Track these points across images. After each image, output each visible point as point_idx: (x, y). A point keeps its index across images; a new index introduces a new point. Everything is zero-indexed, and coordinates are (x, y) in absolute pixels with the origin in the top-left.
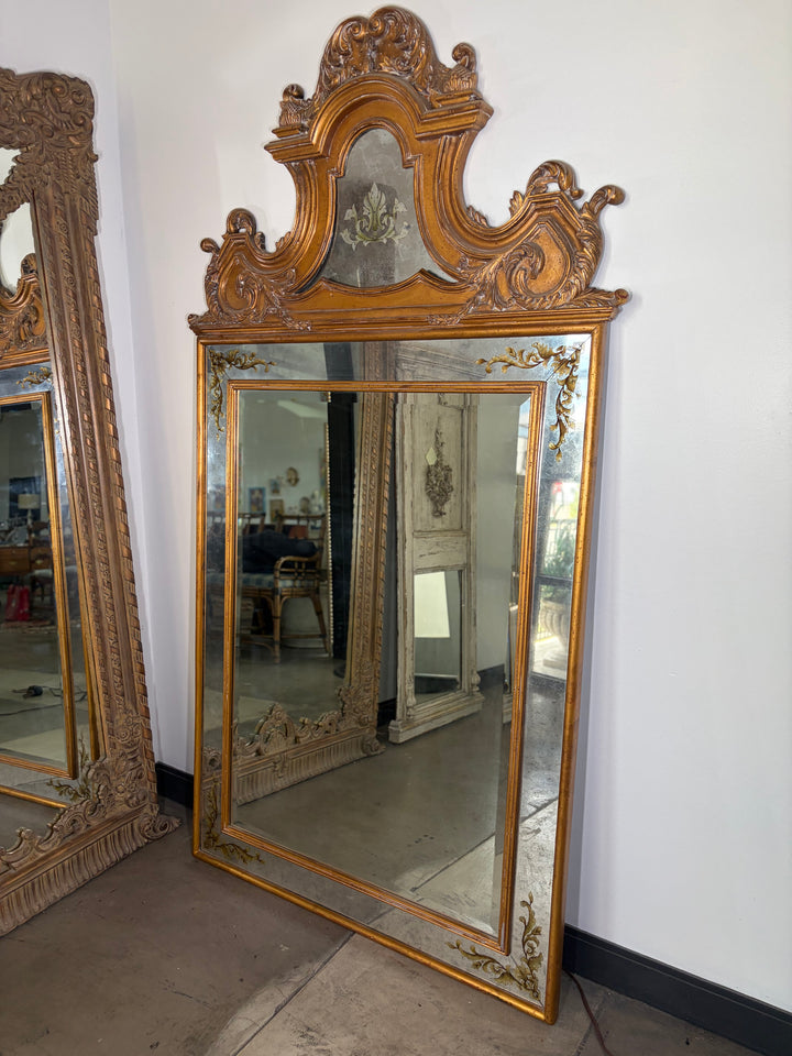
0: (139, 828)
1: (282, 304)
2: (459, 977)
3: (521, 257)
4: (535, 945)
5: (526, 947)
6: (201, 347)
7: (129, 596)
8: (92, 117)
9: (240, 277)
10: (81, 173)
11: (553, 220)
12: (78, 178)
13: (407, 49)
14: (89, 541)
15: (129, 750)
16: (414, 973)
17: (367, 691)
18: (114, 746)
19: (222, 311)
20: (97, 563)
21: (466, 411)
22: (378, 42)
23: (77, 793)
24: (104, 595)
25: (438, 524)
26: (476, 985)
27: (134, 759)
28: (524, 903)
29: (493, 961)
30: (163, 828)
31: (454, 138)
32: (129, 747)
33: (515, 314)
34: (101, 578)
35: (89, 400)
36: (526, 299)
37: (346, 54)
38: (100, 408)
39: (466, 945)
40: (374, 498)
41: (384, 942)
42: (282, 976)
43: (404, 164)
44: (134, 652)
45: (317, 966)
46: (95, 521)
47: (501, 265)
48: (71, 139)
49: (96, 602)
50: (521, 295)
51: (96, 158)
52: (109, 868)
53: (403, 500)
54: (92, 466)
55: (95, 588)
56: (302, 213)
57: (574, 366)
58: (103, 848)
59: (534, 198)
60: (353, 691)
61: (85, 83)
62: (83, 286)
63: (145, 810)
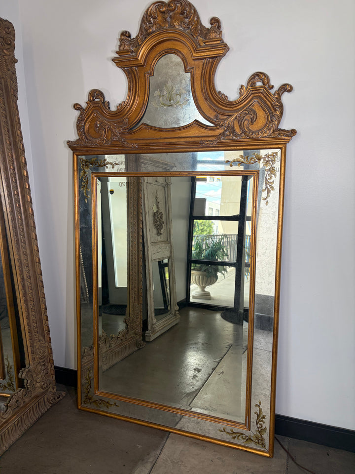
0: (48, 399)
1: (121, 136)
2: (226, 444)
3: (246, 114)
4: (262, 424)
5: (258, 425)
6: (75, 156)
7: (40, 282)
8: (14, 40)
9: (98, 122)
10: (10, 69)
11: (261, 98)
12: (9, 71)
13: (187, 18)
14: (19, 256)
15: (42, 361)
16: (204, 446)
17: (137, 318)
18: (34, 359)
19: (87, 139)
20: (23, 267)
21: (166, 186)
22: (171, 14)
23: (5, 386)
24: (27, 283)
25: (159, 239)
26: (235, 447)
27: (44, 365)
28: (257, 405)
29: (242, 434)
30: (58, 398)
31: (211, 60)
32: (42, 359)
33: (244, 140)
34: (25, 274)
35: (16, 183)
36: (249, 133)
37: (154, 18)
38: (23, 188)
39: (229, 429)
40: (136, 228)
41: (187, 434)
42: (143, 460)
43: (185, 71)
44: (43, 310)
45: (158, 452)
46: (22, 245)
47: (236, 118)
48: (5, 51)
49: (24, 286)
50: (247, 132)
51: (16, 61)
52: (36, 422)
53: (146, 229)
54: (19, 217)
55: (23, 279)
56: (131, 92)
57: (273, 163)
58: (32, 412)
59: (252, 88)
60: (131, 319)
61: (11, 23)
62: (12, 126)
63: (49, 390)
